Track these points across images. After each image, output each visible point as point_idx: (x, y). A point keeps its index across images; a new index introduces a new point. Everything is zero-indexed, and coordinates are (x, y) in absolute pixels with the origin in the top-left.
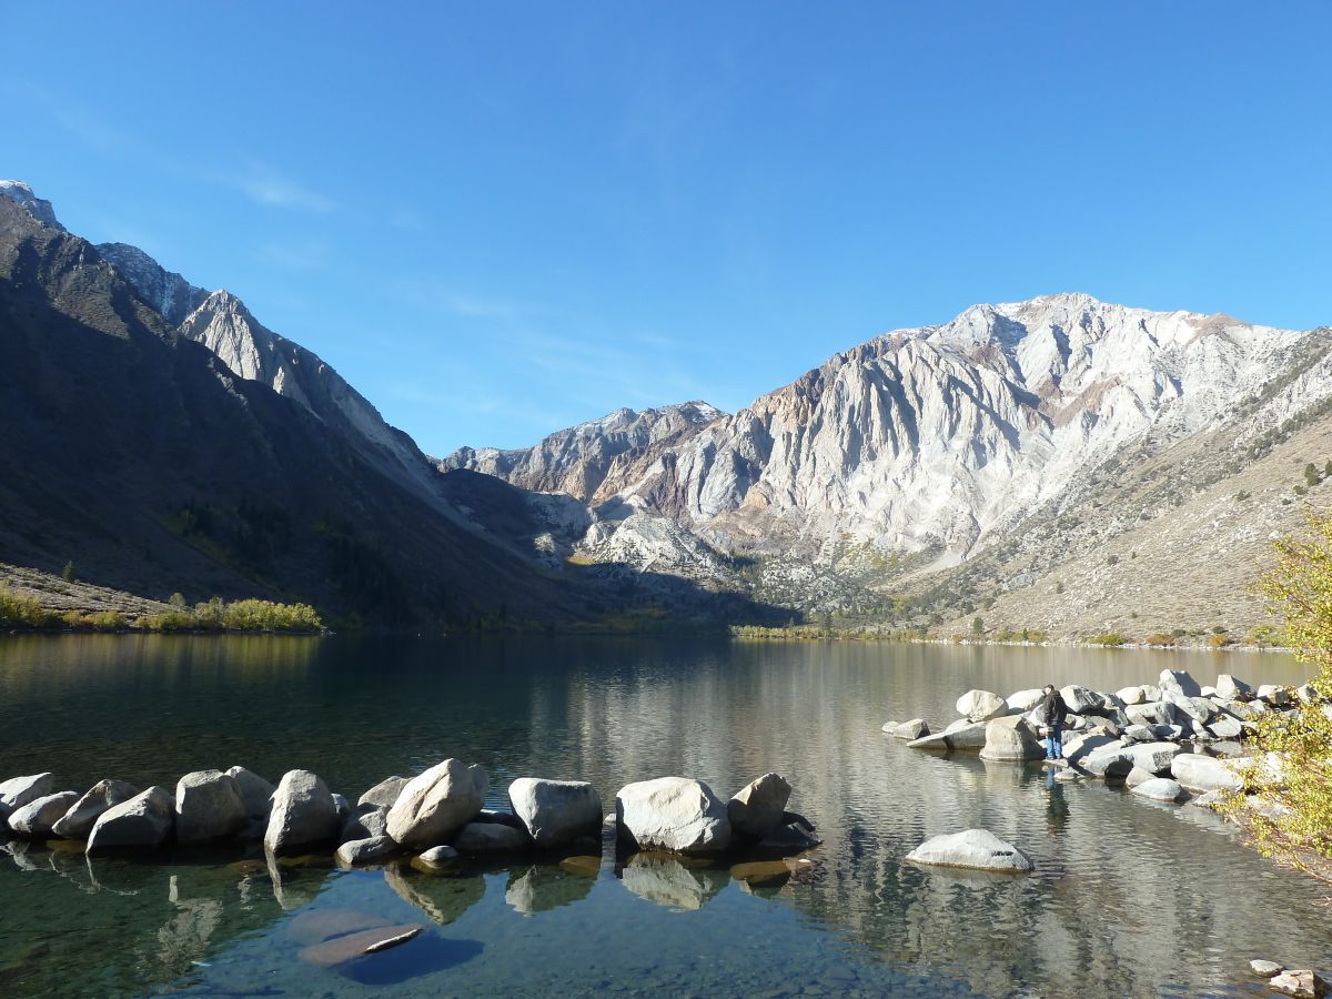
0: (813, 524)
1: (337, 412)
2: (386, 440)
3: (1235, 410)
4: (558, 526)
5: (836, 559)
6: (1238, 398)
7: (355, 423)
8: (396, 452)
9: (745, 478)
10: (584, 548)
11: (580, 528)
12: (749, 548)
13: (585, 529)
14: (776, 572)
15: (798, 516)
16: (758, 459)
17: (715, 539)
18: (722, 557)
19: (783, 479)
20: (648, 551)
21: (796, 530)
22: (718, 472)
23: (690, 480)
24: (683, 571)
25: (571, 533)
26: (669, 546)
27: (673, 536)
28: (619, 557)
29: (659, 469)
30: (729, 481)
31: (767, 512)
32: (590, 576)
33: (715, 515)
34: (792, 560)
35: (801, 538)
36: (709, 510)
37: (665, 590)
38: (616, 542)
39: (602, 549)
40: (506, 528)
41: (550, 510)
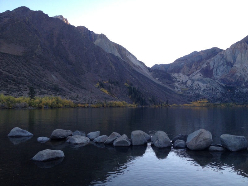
1: (127, 58)
2: (138, 64)
4: (179, 81)
7: (131, 61)
8: (141, 66)
9: (229, 66)
10: (186, 86)
11: (185, 82)
12: (231, 84)
13: (186, 81)
14: (239, 90)
15: (245, 75)
16: (233, 61)
17: (221, 82)
18: (223, 87)
19: (240, 65)
20: (203, 86)
21: (244, 79)
22: (221, 65)
23: (213, 68)
24: (212, 91)
25: (183, 83)
26: (208, 85)
27: (209, 82)
28: (195, 88)
29: (205, 65)
30: (224, 67)
31: (235, 75)
32: (188, 93)
33: (221, 76)
34: (243, 87)
35: (246, 81)
36: (219, 75)
37: (208, 96)
38: (194, 84)
39: (191, 86)
40: (167, 83)
41: (177, 77)
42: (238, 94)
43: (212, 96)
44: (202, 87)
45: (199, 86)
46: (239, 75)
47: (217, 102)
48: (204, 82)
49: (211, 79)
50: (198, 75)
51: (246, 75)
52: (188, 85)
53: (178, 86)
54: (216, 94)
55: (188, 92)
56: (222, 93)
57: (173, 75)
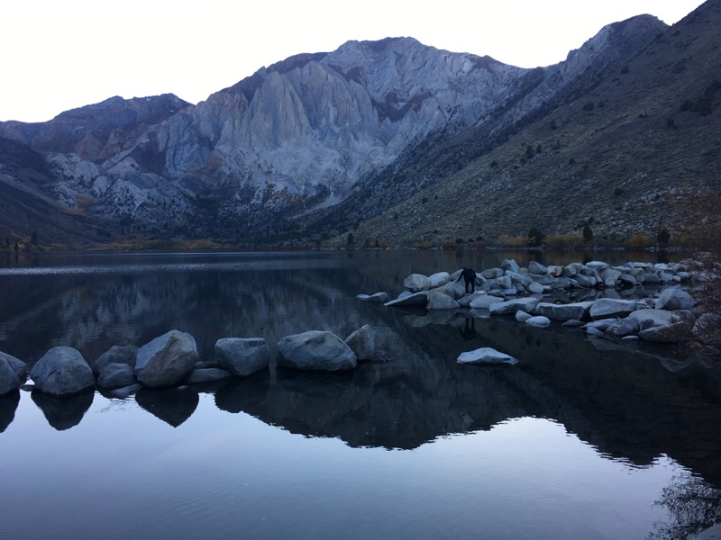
0: (250, 178)
3: (491, 114)
4: (72, 178)
5: (265, 200)
6: (494, 107)
9: (205, 148)
10: (93, 193)
11: (89, 180)
12: (208, 193)
13: (93, 180)
14: (226, 209)
15: (240, 173)
16: (213, 135)
17: (185, 188)
18: (191, 198)
19: (230, 148)
20: (140, 196)
21: (239, 182)
22: (186, 143)
23: (167, 148)
24: (164, 208)
25: (82, 183)
26: (154, 192)
27: (157, 185)
28: (119, 200)
29: (144, 140)
30: (194, 149)
31: (220, 170)
32: (98, 212)
33: (185, 172)
34: (237, 201)
35: (242, 187)
36: (181, 168)
37: (153, 221)
38: (116, 189)
39: (106, 194)
40: (32, 179)
41: (65, 166)
42: (225, 219)
43: (164, 222)
44: (137, 196)
45: (128, 195)
46: (228, 173)
47: (175, 237)
48: (141, 184)
49: (162, 178)
50: (125, 166)
51: (243, 173)
52: (98, 191)
53: (68, 191)
54: (174, 216)
55: (98, 208)
56: (188, 215)
57: (50, 158)
